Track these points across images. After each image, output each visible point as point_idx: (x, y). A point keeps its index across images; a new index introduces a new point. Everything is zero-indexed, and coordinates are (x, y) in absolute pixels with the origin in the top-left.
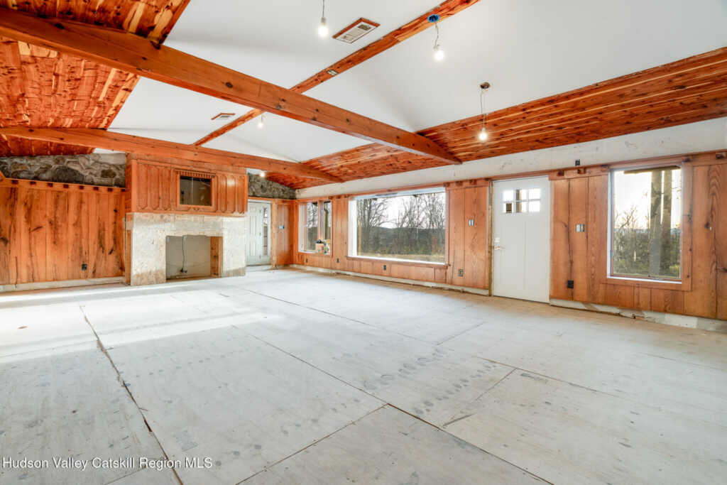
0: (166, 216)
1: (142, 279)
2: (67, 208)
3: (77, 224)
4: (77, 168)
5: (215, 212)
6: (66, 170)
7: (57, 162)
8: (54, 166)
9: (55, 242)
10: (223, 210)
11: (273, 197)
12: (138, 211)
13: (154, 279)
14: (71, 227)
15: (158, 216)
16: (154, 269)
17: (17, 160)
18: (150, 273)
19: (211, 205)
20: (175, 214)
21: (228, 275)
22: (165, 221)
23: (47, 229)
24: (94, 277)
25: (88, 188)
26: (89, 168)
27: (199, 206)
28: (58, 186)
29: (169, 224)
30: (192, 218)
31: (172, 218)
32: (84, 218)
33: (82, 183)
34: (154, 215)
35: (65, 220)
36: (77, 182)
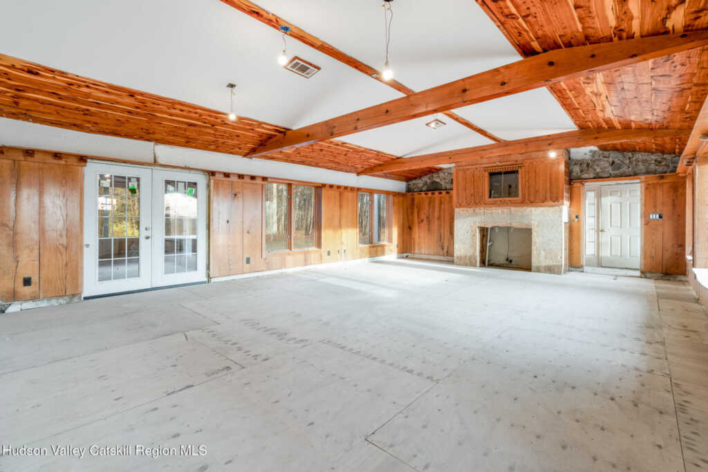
0: (477, 210)
1: (460, 260)
2: (434, 207)
3: (439, 218)
4: (438, 180)
5: (522, 203)
6: (434, 183)
7: (429, 179)
8: (429, 181)
9: (429, 230)
10: (533, 199)
11: (635, 174)
12: (457, 207)
13: (468, 262)
14: (436, 220)
15: (471, 210)
16: (468, 255)
17: (414, 182)
18: (466, 257)
19: (518, 196)
20: (484, 208)
21: (538, 270)
22: (477, 214)
23: (425, 221)
24: (447, 255)
25: (444, 192)
26: (444, 179)
27: (505, 199)
28: (430, 193)
29: (480, 217)
30: (499, 210)
31: (482, 211)
32: (442, 213)
33: (441, 190)
34: (469, 209)
35: (434, 216)
36: (438, 190)
